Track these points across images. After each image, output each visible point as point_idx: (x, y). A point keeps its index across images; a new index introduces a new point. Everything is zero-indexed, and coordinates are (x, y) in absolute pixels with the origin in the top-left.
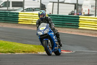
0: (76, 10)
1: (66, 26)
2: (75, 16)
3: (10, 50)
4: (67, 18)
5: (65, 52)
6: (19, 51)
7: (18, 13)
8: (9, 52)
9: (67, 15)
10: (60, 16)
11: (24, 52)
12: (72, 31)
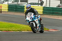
0: (61, 4)
1: (55, 14)
2: (60, 7)
3: (19, 29)
4: (56, 9)
5: (54, 31)
6: (24, 30)
7: (24, 6)
8: (18, 31)
9: (56, 7)
10: (51, 8)
11: (28, 30)
12: (58, 18)
